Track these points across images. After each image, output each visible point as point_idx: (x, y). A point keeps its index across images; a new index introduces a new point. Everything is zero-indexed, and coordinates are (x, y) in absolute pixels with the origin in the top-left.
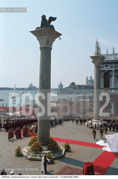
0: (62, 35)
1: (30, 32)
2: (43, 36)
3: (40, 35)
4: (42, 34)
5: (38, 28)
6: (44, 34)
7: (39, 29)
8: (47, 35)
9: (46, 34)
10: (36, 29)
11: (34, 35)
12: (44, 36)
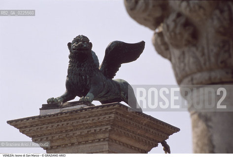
0: (177, 130)
1: (10, 122)
2: (80, 143)
3: (63, 139)
4: (78, 133)
5: (52, 104)
6: (87, 135)
7: (58, 111)
8: (101, 136)
9: (95, 133)
10: (45, 107)
11: (33, 137)
12: (86, 142)
